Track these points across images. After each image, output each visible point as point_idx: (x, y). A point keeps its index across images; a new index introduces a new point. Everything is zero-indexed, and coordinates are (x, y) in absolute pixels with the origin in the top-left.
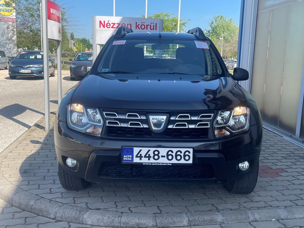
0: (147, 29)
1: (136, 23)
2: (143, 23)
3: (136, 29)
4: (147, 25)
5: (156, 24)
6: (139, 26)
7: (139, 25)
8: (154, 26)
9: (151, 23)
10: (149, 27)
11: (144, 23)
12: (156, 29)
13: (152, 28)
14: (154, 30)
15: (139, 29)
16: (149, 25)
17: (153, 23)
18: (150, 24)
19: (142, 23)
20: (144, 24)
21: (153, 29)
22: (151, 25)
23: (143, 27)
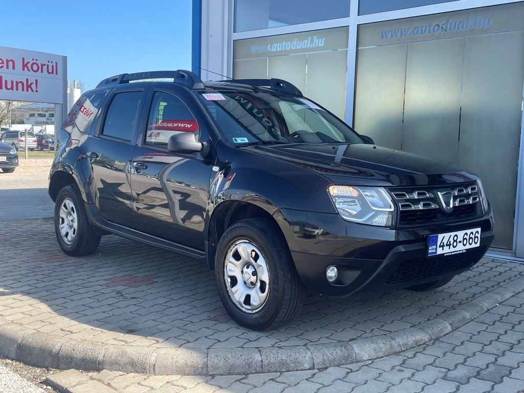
0: (42, 72)
1: (23, 59)
2: (35, 60)
3: (24, 70)
4: (42, 64)
5: (56, 63)
6: (29, 65)
7: (28, 63)
8: (53, 66)
9: (49, 62)
10: (45, 68)
11: (37, 60)
12: (57, 74)
13: (50, 71)
14: (53, 74)
15: (29, 70)
16: (45, 65)
17: (52, 62)
18: (47, 63)
19: (33, 60)
20: (36, 62)
21: (52, 72)
22: (48, 65)
23: (35, 67)
